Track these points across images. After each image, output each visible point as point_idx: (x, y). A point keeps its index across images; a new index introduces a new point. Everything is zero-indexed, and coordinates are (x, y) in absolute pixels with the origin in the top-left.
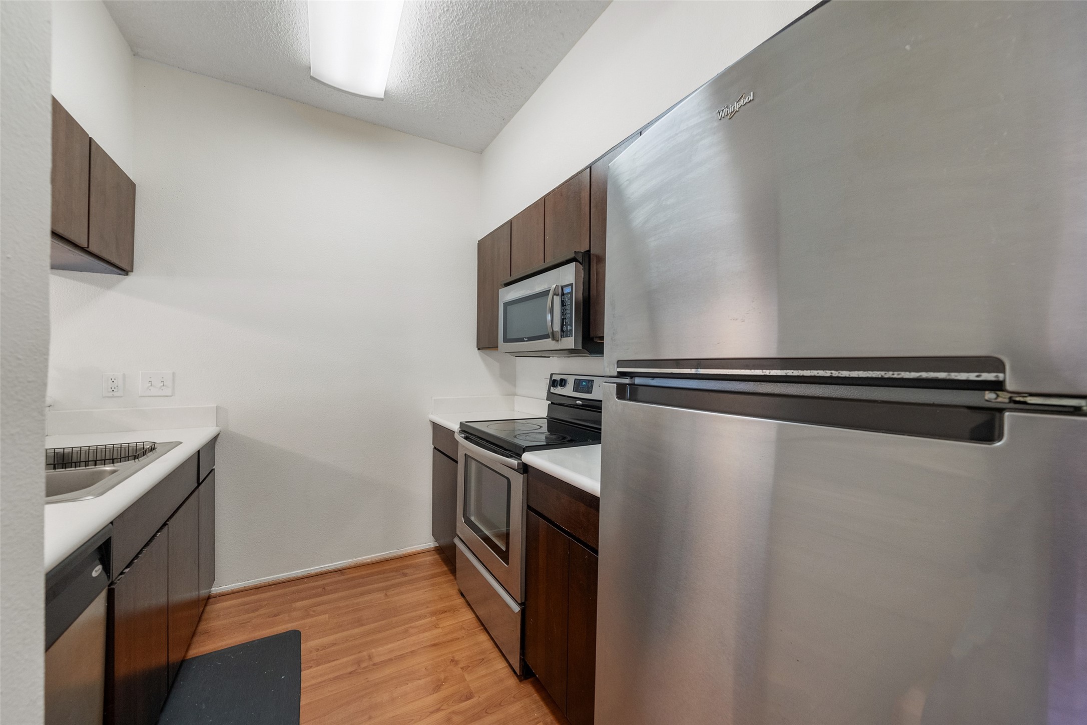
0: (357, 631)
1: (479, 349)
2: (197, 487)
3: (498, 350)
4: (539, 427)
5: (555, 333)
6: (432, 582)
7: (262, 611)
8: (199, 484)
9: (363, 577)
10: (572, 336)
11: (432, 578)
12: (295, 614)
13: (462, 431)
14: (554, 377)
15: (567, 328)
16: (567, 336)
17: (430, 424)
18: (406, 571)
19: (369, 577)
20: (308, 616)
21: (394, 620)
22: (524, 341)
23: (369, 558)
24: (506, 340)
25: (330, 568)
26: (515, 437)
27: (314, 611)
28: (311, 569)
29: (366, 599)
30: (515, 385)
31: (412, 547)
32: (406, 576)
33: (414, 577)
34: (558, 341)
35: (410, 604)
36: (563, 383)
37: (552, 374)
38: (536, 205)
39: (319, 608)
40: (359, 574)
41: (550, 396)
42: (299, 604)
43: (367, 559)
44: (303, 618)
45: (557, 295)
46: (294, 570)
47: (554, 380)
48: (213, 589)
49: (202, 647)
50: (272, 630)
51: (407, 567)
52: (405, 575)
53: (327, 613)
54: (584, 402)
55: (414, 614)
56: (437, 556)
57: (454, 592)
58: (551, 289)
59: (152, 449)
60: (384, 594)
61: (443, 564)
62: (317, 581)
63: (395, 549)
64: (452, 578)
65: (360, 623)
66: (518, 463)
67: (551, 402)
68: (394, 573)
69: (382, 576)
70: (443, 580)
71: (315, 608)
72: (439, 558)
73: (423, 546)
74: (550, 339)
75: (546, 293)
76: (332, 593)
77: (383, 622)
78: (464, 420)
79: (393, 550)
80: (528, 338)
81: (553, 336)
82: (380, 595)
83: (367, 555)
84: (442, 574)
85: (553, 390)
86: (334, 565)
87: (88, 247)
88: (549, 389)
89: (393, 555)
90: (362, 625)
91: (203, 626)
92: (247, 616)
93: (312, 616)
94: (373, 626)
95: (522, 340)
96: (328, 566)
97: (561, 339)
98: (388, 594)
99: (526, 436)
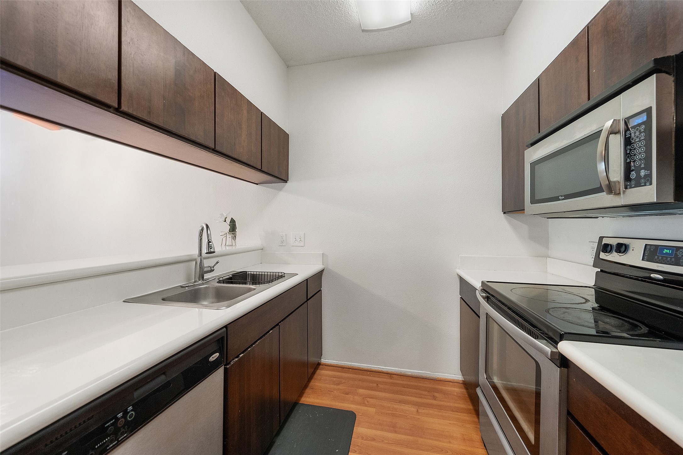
0: (391, 435)
1: (505, 213)
2: (306, 301)
3: (524, 213)
4: (584, 301)
5: (612, 184)
6: (457, 416)
7: (341, 387)
8: (308, 300)
9: (403, 386)
10: (651, 184)
11: (457, 412)
12: (357, 398)
13: (483, 289)
14: (605, 241)
15: (638, 174)
16: (638, 185)
17: (457, 277)
18: (437, 395)
19: (408, 388)
20: (362, 404)
21: (420, 440)
22: (559, 200)
23: (410, 372)
24: (534, 201)
25: (384, 370)
26: (548, 311)
27: (368, 402)
28: (372, 366)
29: (402, 407)
30: (547, 248)
31: (444, 374)
32: (435, 400)
33: (442, 403)
34: (619, 194)
35: (435, 430)
36: (622, 248)
37: (601, 238)
38: (575, 43)
39: (372, 401)
40: (402, 382)
41: (598, 262)
42: (361, 391)
43: (408, 372)
44: (360, 404)
45: (616, 133)
46: (362, 363)
47: (606, 245)
48: (322, 360)
49: (308, 399)
50: (342, 404)
51: (438, 391)
52: (435, 398)
53: (375, 408)
54: (665, 276)
55: (436, 443)
56: (464, 391)
57: (476, 437)
58: (604, 128)
59: (282, 277)
60: (416, 410)
61: (469, 401)
62: (374, 377)
63: (429, 372)
64: (476, 420)
65: (394, 428)
66: (551, 351)
67: (601, 270)
68: (426, 393)
69: (418, 391)
70: (467, 418)
71: (369, 399)
72: (466, 393)
73: (453, 377)
74: (604, 193)
75: (596, 135)
76: (382, 392)
77: (411, 438)
78: (486, 279)
79: (428, 371)
80: (564, 196)
81: (611, 189)
82: (413, 409)
83: (408, 369)
84: (467, 411)
85: (603, 256)
86: (386, 369)
87: (261, 169)
88: (598, 254)
89: (428, 376)
90: (396, 432)
91: (312, 383)
92: (332, 386)
93: (366, 406)
94: (403, 437)
95: (556, 199)
96: (383, 368)
97: (624, 192)
98: (420, 411)
99: (565, 313)
